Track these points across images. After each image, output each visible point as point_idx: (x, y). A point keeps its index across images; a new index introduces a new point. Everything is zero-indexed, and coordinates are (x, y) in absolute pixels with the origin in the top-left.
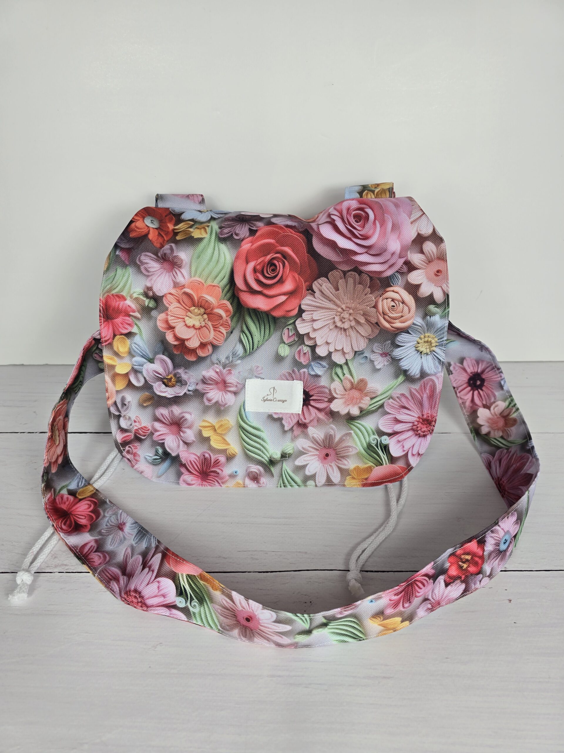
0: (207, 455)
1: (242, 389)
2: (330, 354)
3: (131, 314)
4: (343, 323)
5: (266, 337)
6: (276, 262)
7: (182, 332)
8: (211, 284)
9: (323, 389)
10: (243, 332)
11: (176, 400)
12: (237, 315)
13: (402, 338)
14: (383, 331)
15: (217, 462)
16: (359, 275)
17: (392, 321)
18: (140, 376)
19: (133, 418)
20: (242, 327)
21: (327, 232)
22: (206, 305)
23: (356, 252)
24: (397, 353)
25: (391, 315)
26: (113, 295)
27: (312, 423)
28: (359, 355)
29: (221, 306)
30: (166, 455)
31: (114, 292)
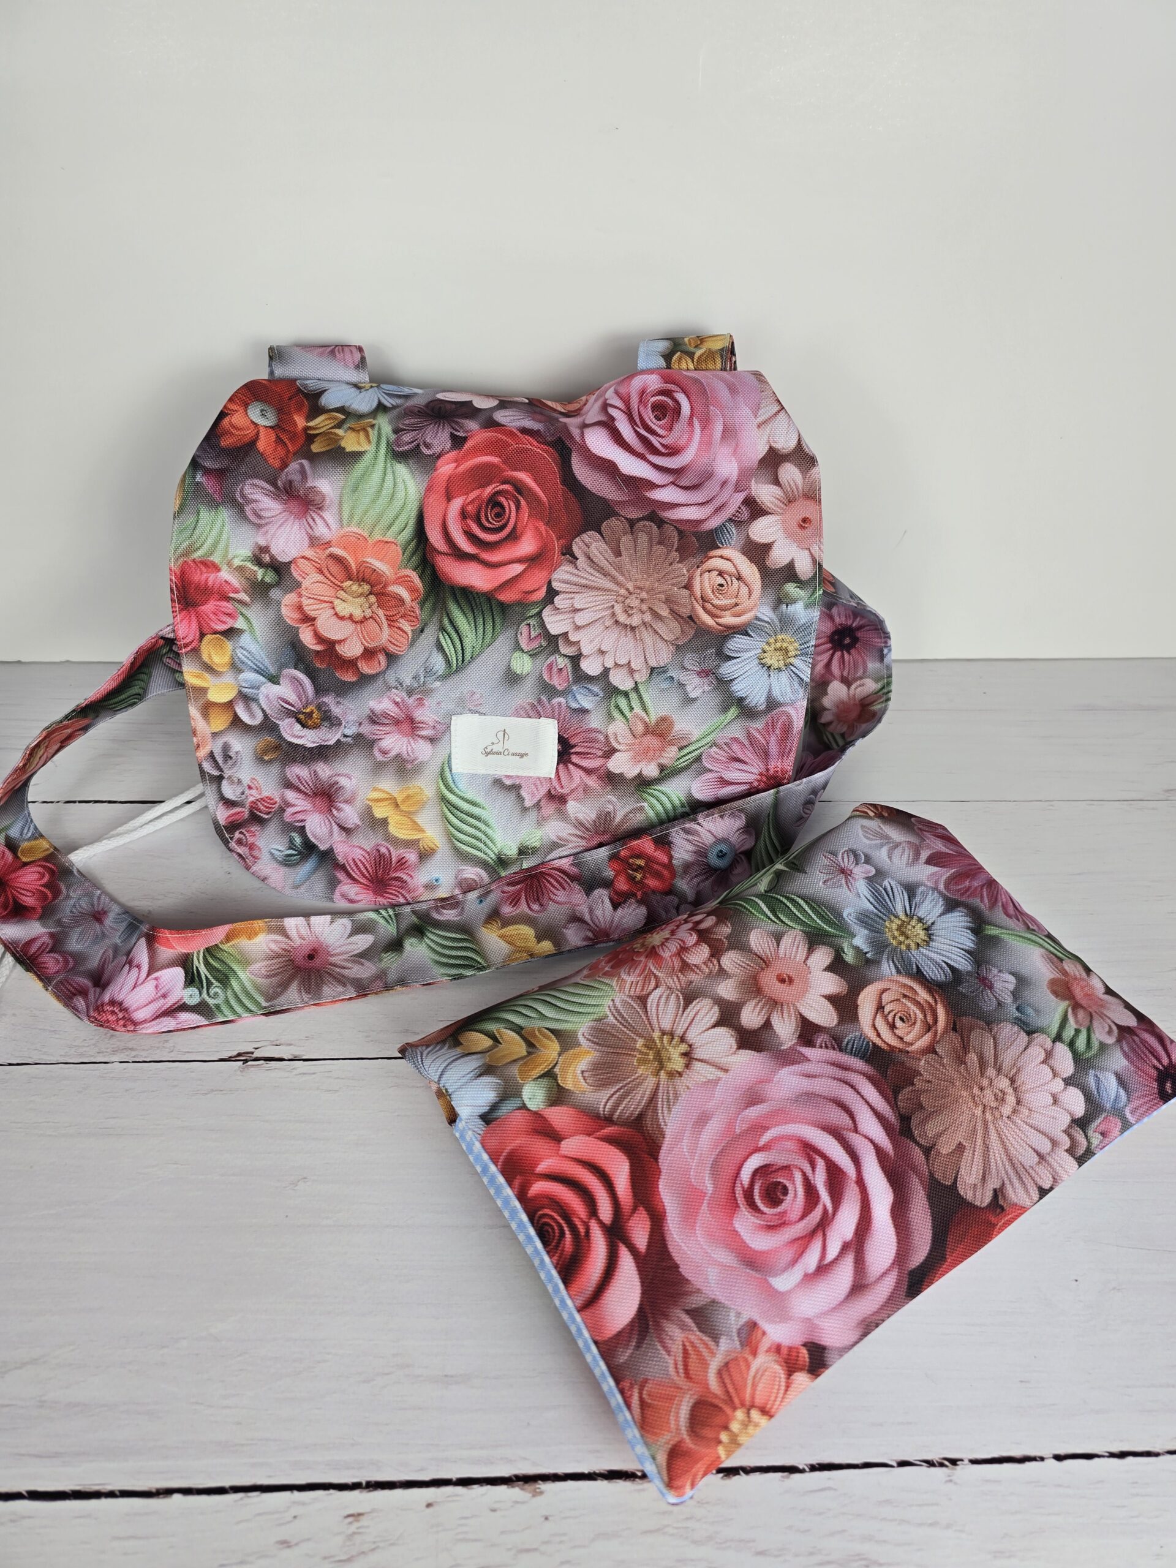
0: (383, 850)
1: (444, 733)
2: (606, 671)
3: (232, 595)
4: (630, 616)
5: (488, 640)
6: (503, 500)
7: (331, 629)
8: (381, 538)
9: (594, 735)
10: (443, 630)
11: (322, 753)
12: (432, 598)
13: (737, 643)
14: (702, 631)
15: (402, 863)
16: (659, 527)
17: (719, 612)
18: (254, 706)
19: (246, 781)
20: (441, 622)
21: (599, 443)
22: (373, 577)
23: (654, 484)
24: (727, 669)
25: (716, 602)
26: (194, 561)
27: (572, 796)
28: (659, 673)
29: (401, 581)
30: (309, 848)
31: (197, 555)
